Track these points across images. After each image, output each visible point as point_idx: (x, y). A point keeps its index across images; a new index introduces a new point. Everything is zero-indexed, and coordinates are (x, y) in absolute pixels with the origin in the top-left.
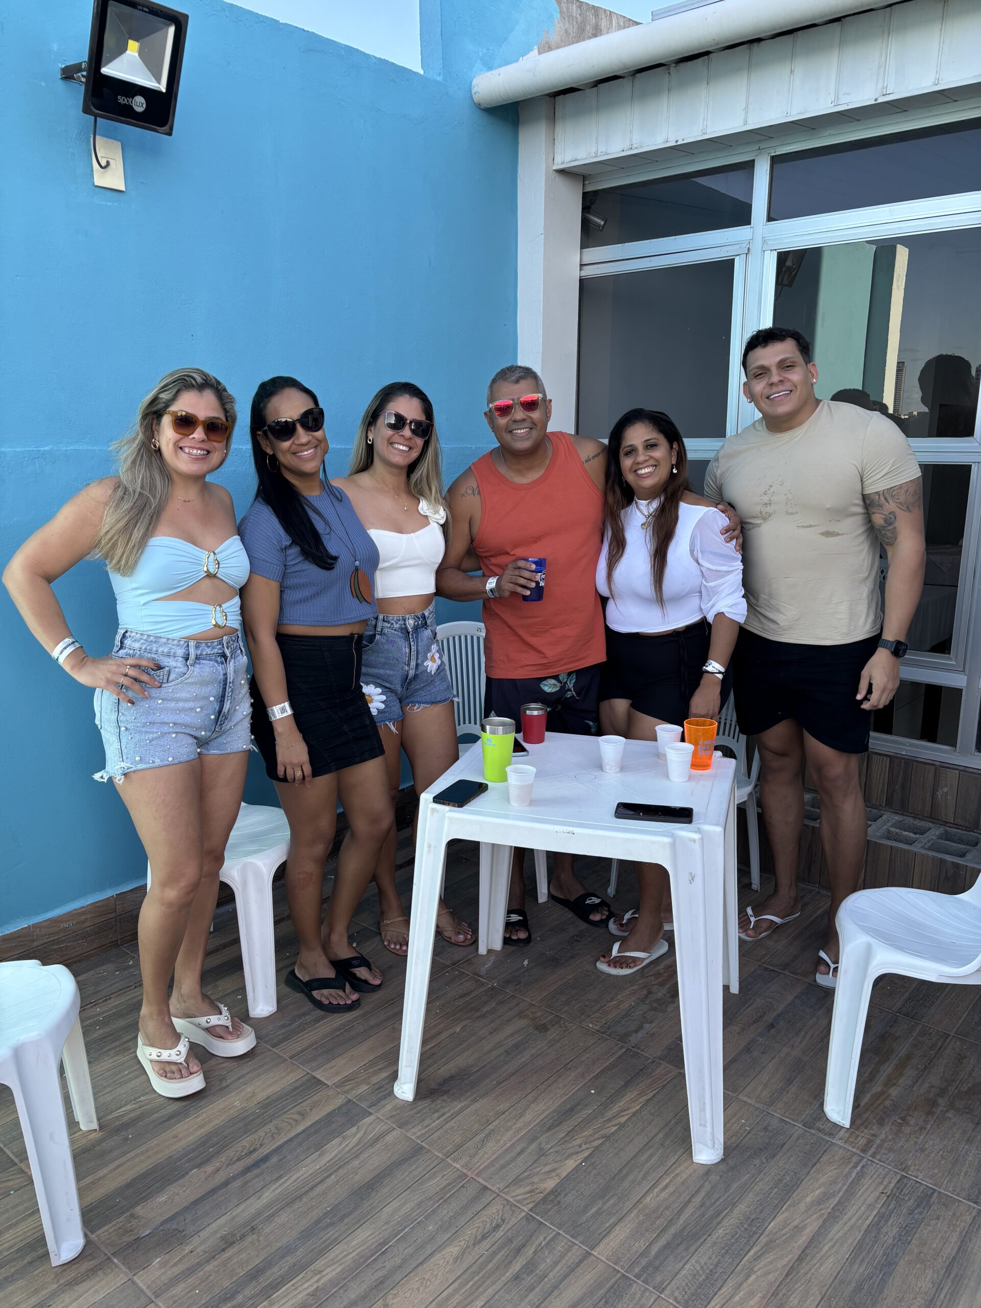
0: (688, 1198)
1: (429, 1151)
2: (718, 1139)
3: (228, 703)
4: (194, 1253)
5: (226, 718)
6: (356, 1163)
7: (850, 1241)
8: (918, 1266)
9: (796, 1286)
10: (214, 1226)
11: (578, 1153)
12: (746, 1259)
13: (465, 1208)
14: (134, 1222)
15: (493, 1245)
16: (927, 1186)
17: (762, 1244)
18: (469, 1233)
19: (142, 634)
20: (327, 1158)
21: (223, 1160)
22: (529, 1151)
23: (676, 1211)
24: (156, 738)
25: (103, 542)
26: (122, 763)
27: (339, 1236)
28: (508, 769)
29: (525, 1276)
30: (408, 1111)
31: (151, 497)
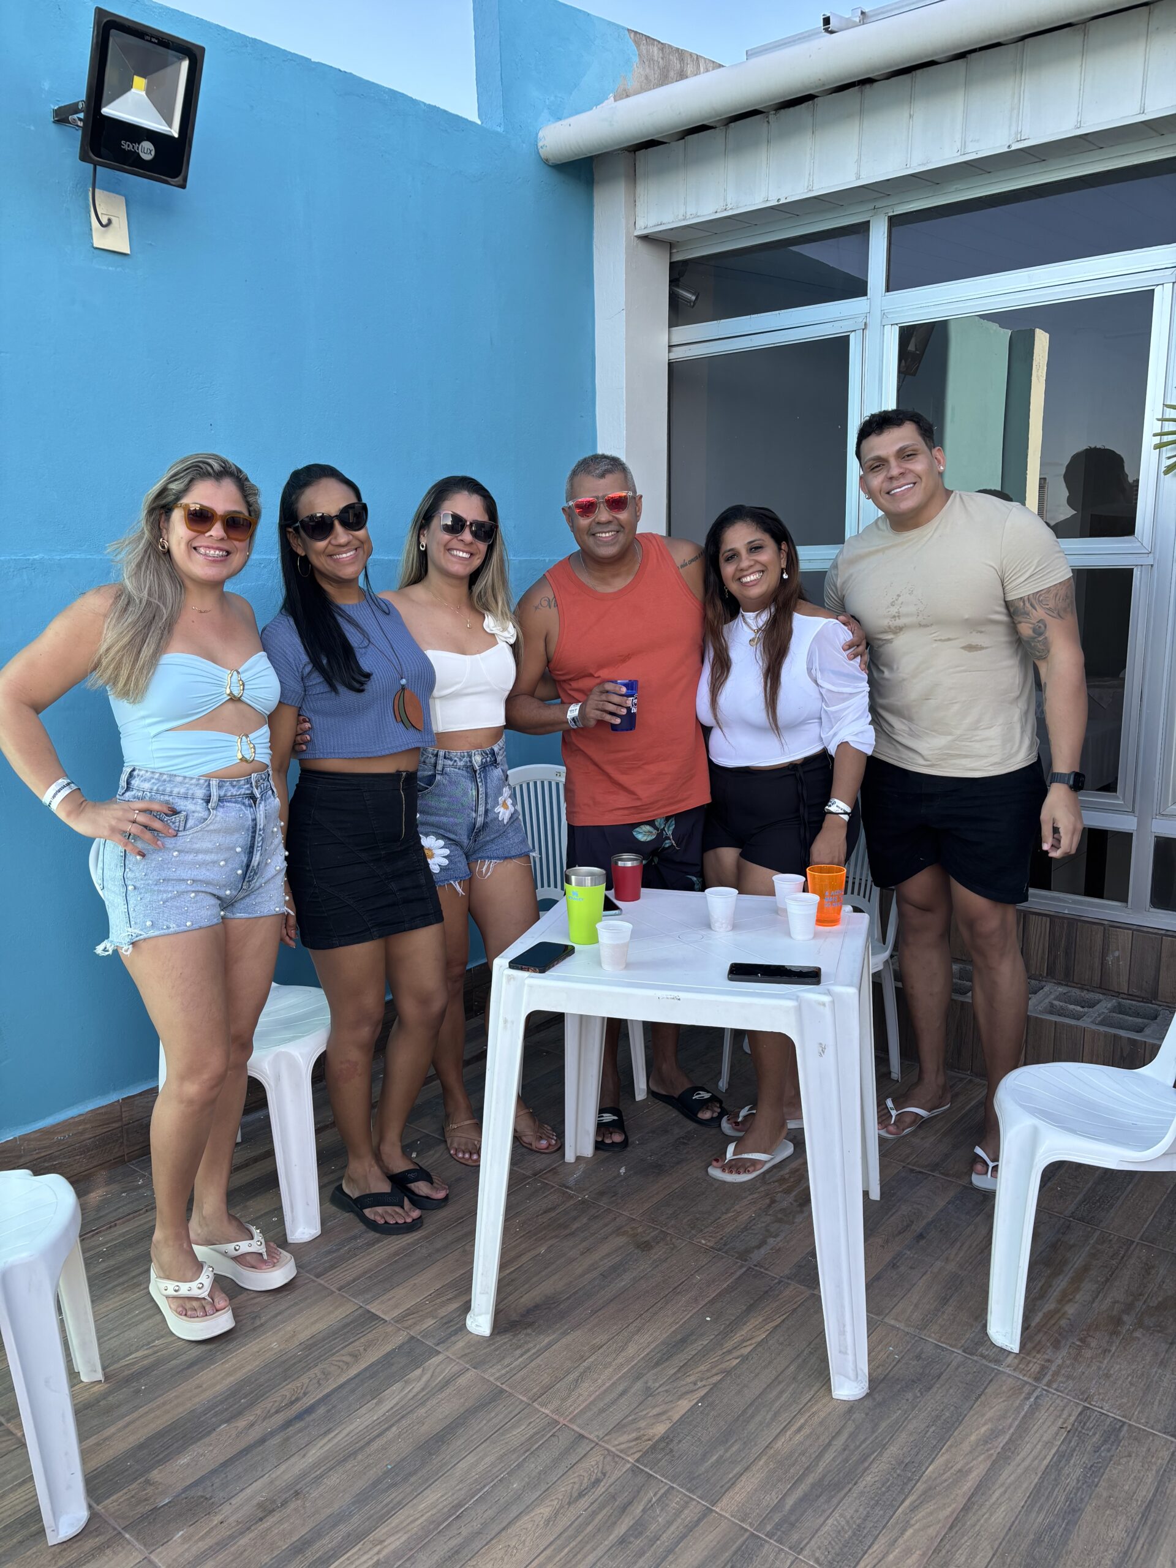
0: (827, 1441)
1: (511, 1395)
2: (862, 1370)
3: (259, 854)
4: (225, 1524)
5: (256, 874)
6: (422, 1411)
7: (1025, 1486)
8: (1108, 1512)
9: (963, 1541)
10: (249, 1491)
11: (692, 1391)
12: (900, 1510)
13: (556, 1462)
14: (150, 1490)
15: (592, 1503)
16: (1115, 1419)
17: (919, 1492)
18: (563, 1490)
19: (153, 773)
20: (387, 1406)
21: (259, 1412)
22: (633, 1390)
23: (813, 1456)
24: (171, 898)
25: (104, 662)
26: (129, 929)
27: (403, 1499)
28: (599, 926)
29: (632, 1539)
30: (485, 1348)
31: (161, 606)
